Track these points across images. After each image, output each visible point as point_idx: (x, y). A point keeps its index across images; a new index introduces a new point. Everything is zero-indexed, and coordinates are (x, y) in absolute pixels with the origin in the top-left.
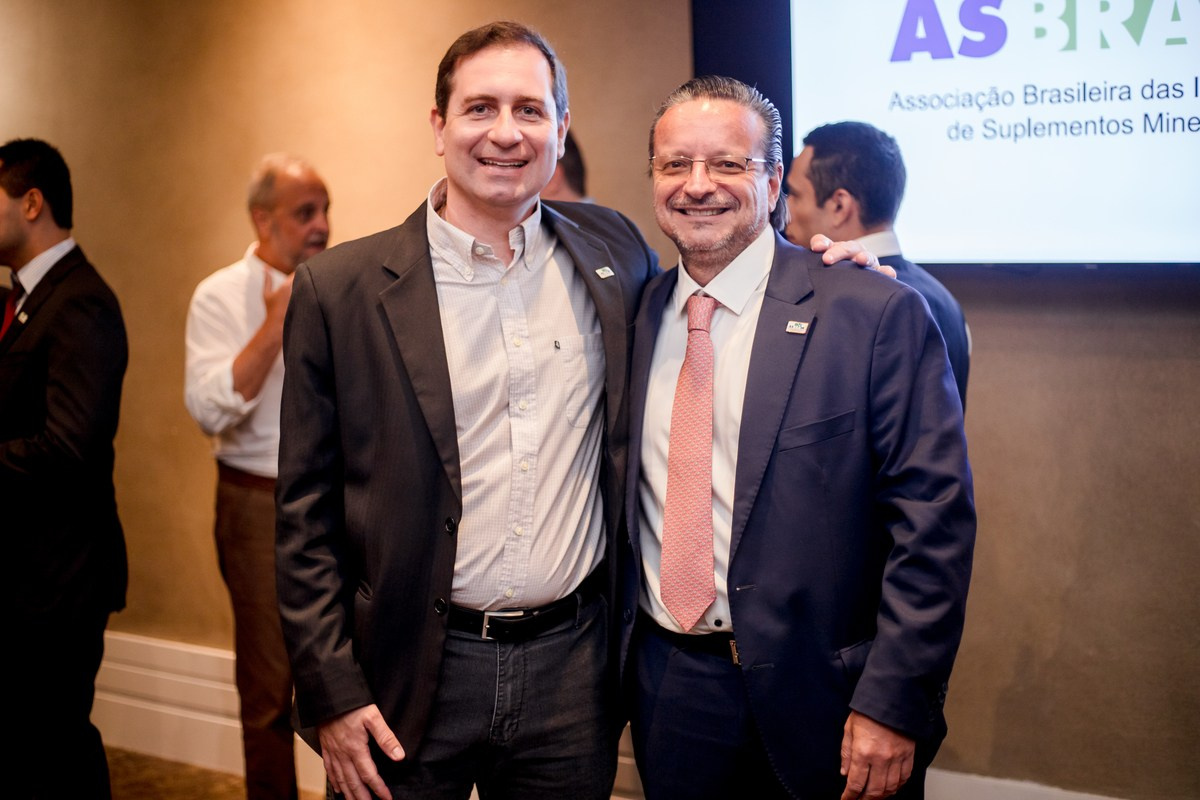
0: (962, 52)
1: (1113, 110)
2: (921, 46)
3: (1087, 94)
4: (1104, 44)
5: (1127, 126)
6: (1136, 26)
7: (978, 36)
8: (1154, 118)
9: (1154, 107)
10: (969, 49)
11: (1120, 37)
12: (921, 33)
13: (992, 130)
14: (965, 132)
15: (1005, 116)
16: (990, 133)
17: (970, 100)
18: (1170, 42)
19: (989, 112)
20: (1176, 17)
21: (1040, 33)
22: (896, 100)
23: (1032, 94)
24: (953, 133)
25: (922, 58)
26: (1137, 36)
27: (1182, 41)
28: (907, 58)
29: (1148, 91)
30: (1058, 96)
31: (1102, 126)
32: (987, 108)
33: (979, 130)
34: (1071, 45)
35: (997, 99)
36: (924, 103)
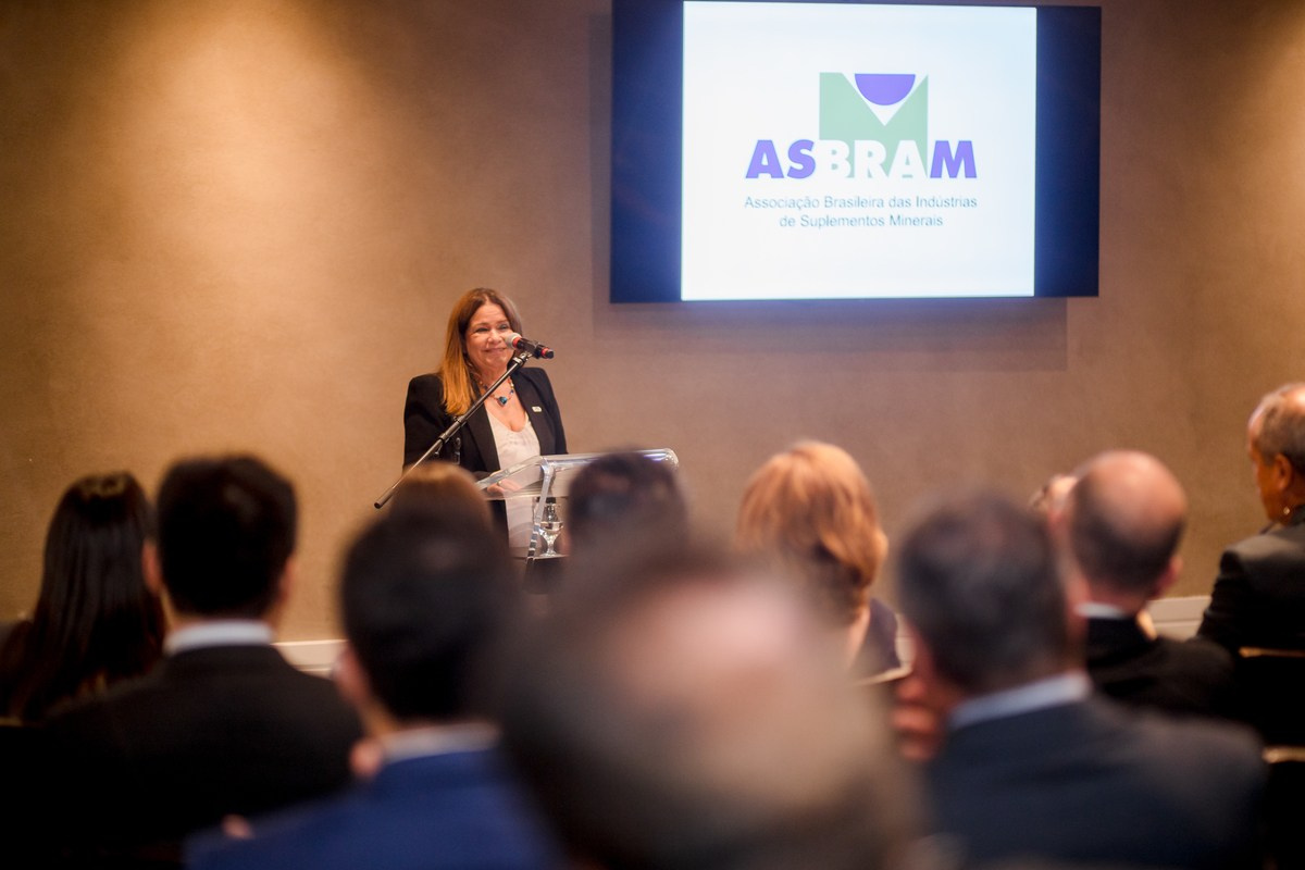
0: (788, 175)
1: (874, 212)
2: (765, 170)
3: (860, 203)
4: (870, 176)
5: (881, 222)
6: (886, 166)
7: (799, 167)
8: (895, 218)
9: (896, 212)
10: (793, 173)
11: (878, 172)
12: (765, 162)
13: (805, 221)
14: (790, 222)
15: (813, 213)
16: (805, 223)
17: (794, 204)
18: (904, 176)
19: (805, 211)
20: (908, 163)
21: (835, 167)
22: (749, 202)
23: (829, 202)
24: (783, 223)
25: (765, 177)
26: (887, 173)
27: (910, 176)
28: (756, 177)
29: (892, 203)
30: (845, 203)
31: (868, 221)
32: (803, 208)
33: (798, 221)
34: (852, 175)
35: (809, 204)
36: (766, 204)
